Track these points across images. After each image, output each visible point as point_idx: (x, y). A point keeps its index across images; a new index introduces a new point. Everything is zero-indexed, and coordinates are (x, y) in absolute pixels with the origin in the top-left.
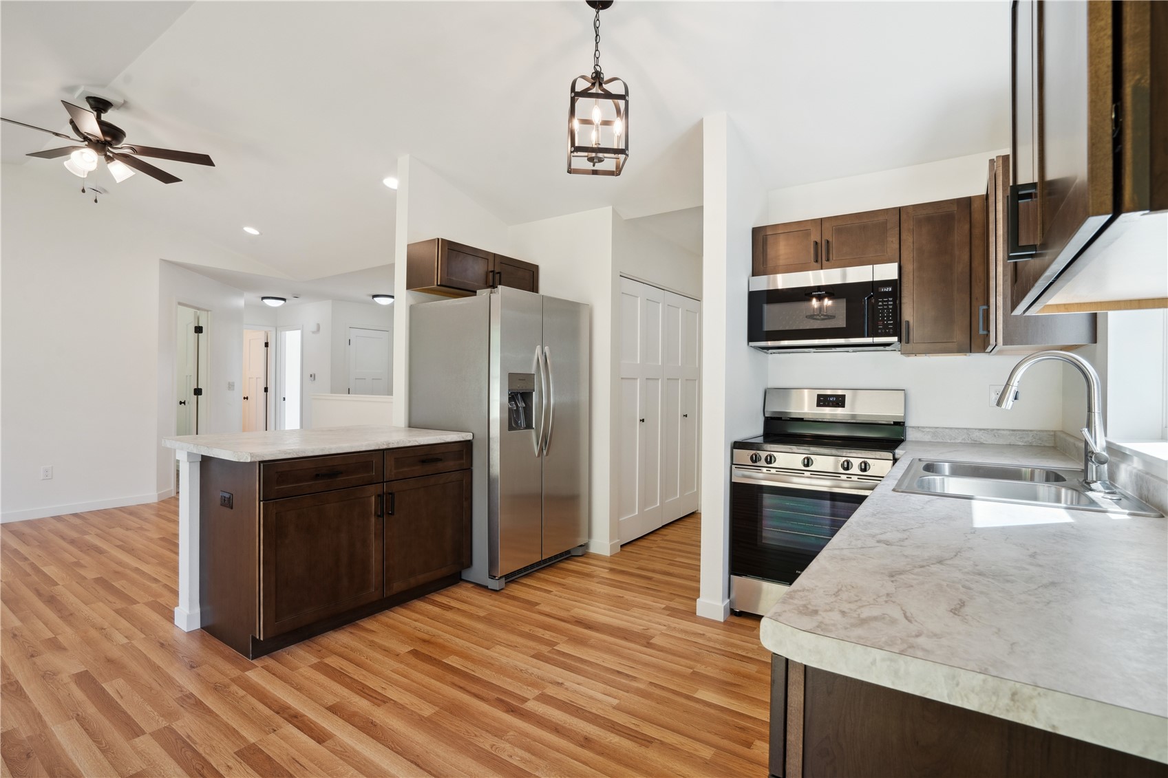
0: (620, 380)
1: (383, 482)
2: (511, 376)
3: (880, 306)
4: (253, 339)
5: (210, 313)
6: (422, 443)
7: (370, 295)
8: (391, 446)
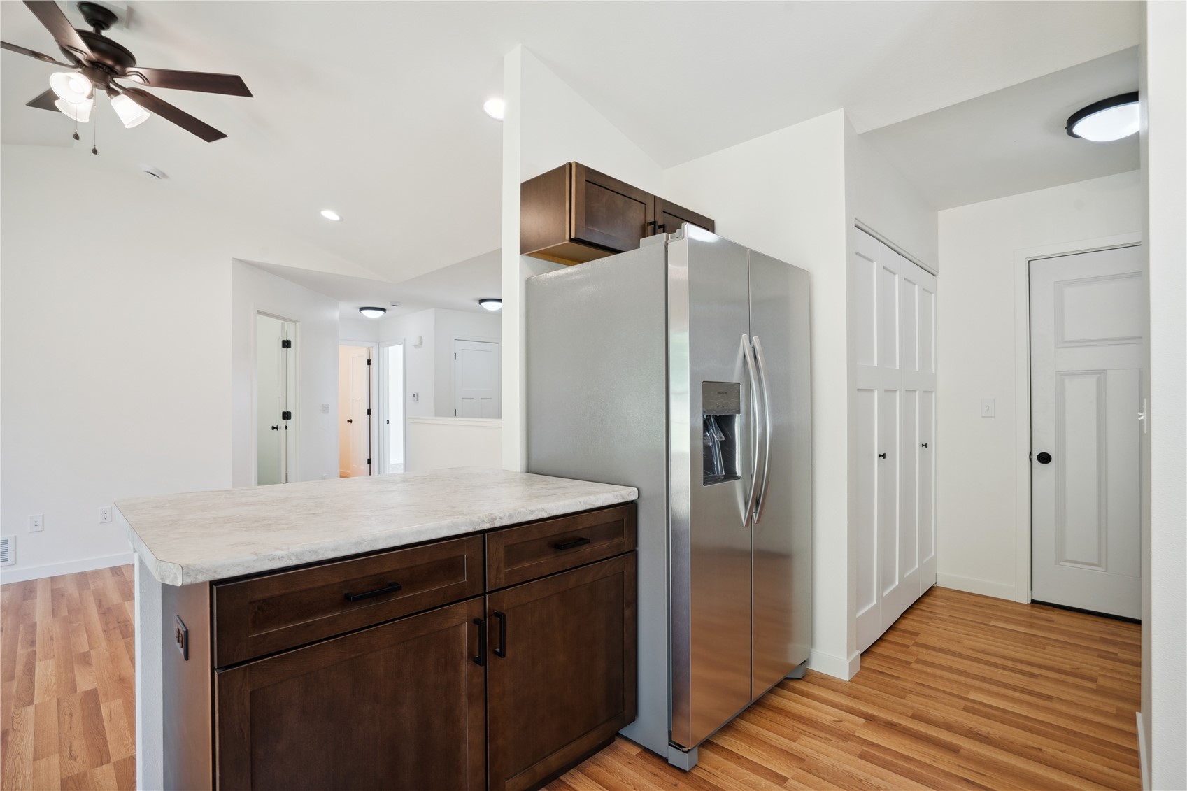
0: (858, 392)
1: (484, 594)
2: (707, 386)
4: (351, 358)
5: (298, 324)
6: (554, 513)
7: (475, 300)
8: (497, 524)
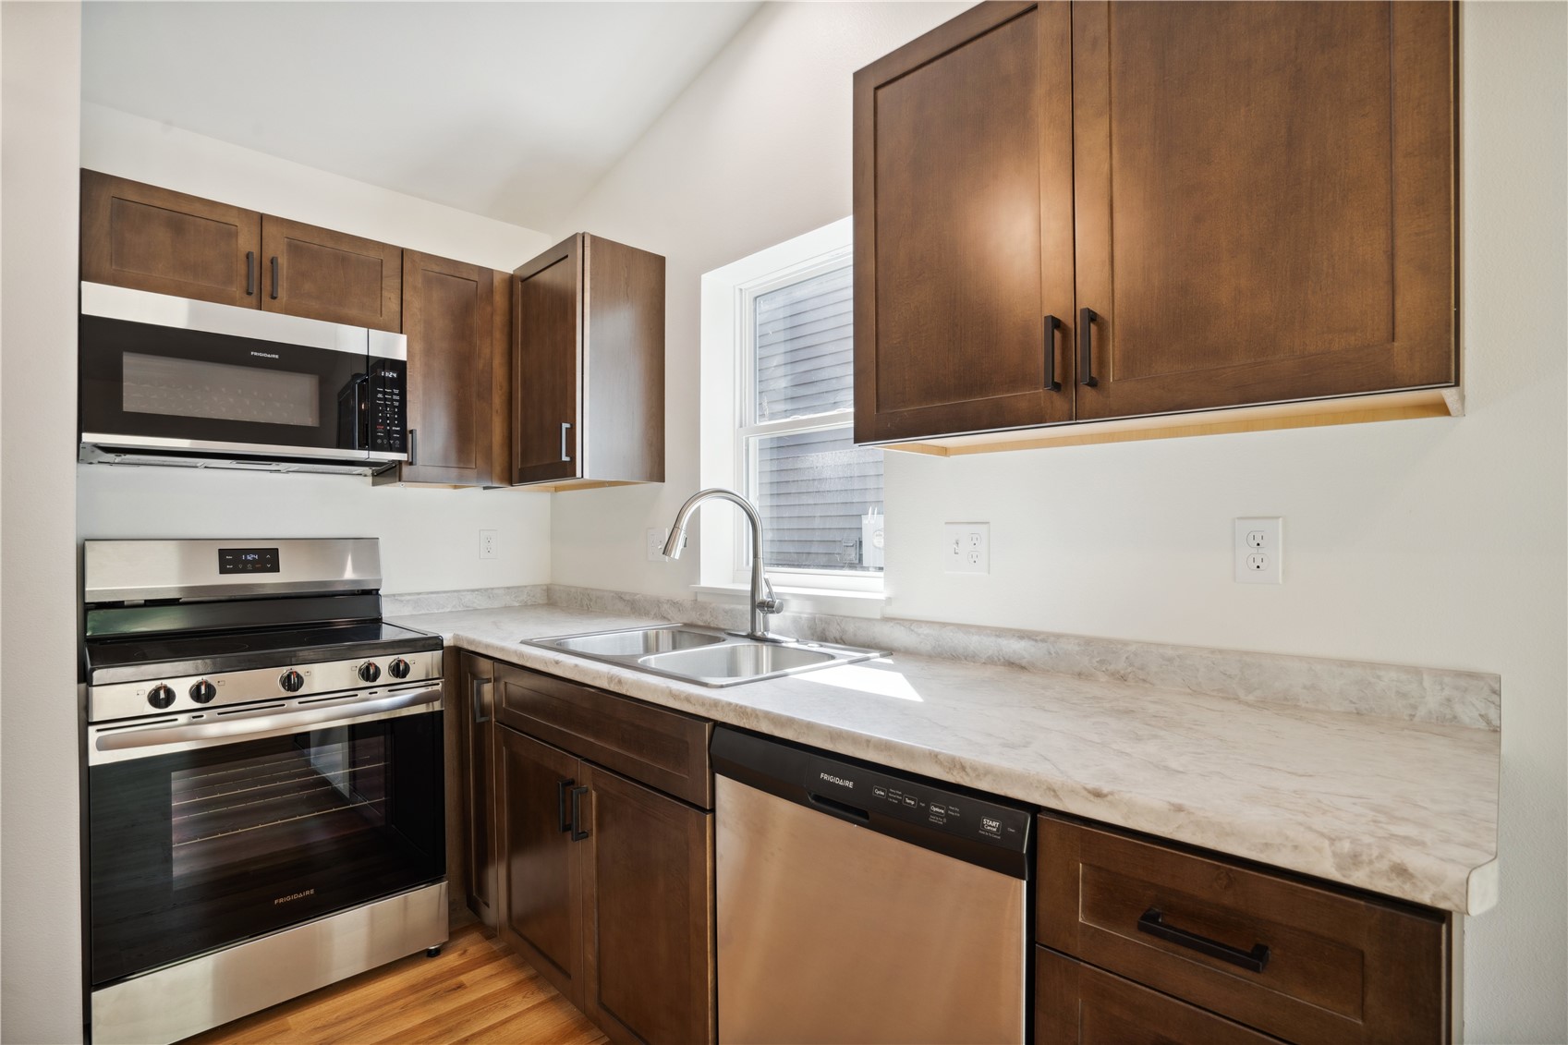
3: (380, 399)
